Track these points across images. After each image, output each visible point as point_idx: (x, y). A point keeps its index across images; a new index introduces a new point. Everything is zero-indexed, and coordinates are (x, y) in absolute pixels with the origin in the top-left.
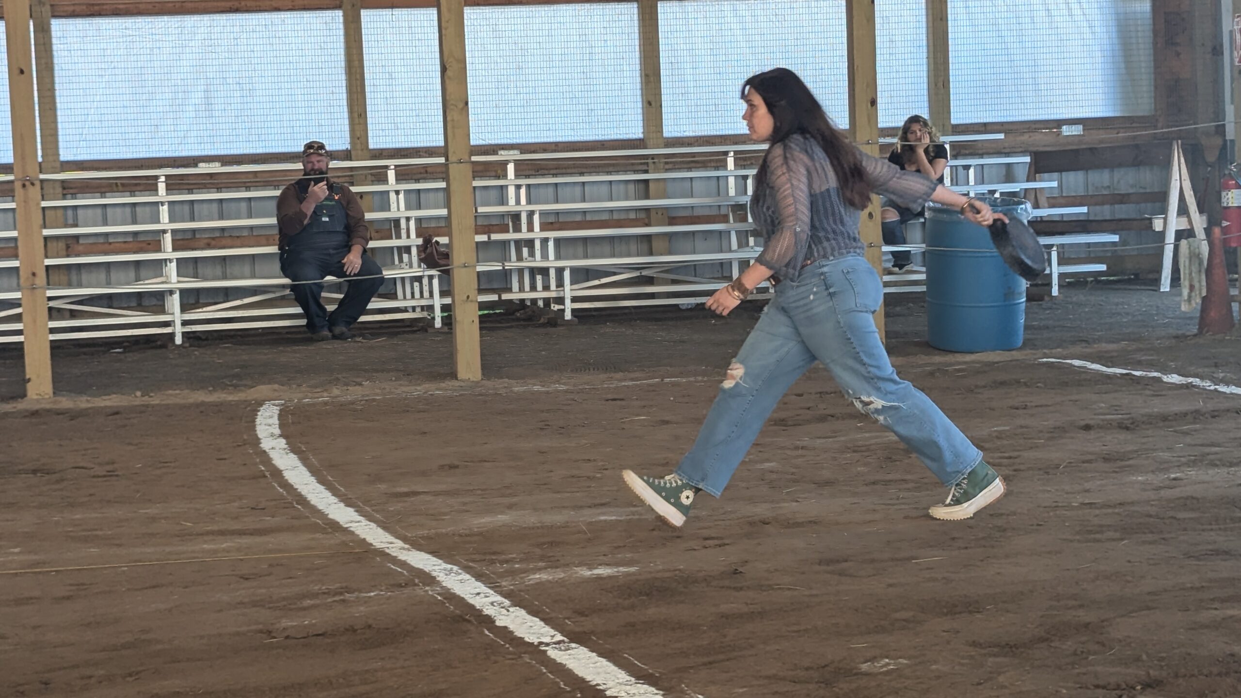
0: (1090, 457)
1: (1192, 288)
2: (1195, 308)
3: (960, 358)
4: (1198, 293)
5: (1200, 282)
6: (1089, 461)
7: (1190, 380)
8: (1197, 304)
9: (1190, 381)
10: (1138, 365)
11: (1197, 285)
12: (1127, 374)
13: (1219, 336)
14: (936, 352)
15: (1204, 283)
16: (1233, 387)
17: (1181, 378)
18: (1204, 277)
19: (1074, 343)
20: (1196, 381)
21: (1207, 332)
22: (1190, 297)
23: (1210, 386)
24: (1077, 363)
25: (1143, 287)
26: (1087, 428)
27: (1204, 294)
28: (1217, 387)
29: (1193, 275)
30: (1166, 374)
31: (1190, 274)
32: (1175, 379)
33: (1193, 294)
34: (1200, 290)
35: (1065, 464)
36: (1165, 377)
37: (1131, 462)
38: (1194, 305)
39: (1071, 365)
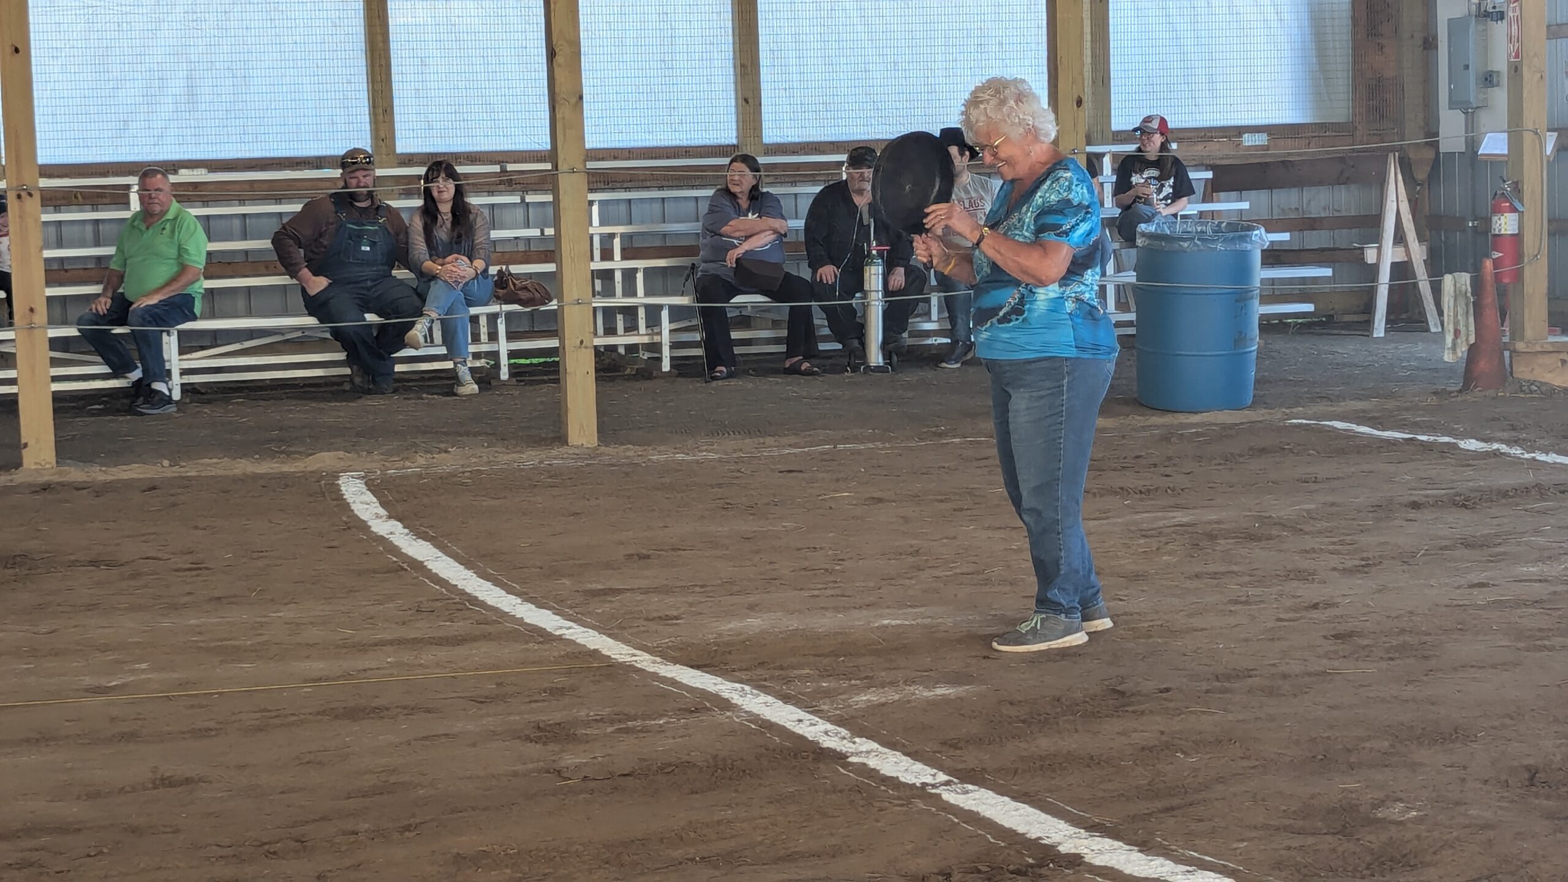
0: (1444, 543)
1: (1457, 333)
2: (1461, 358)
3: (1182, 418)
4: (1464, 339)
5: (1467, 326)
6: (1446, 548)
7: (1496, 446)
8: (1462, 352)
9: (1494, 448)
10: (1416, 427)
11: (1462, 328)
12: (1411, 439)
13: (1491, 393)
14: (1151, 412)
15: (1472, 328)
16: (1554, 455)
17: (1483, 445)
18: (1471, 320)
19: (1312, 400)
20: (1504, 448)
21: (1476, 387)
22: (1454, 345)
23: (1522, 454)
24: (1339, 425)
25: (1343, 332)
26: (1415, 506)
27: (1472, 340)
28: (1533, 455)
29: (1459, 317)
30: (1462, 440)
31: (1456, 316)
32: (1472, 445)
33: (1459, 341)
34: (1468, 336)
35: (1423, 552)
36: (1462, 442)
37: (1501, 549)
38: (1460, 354)
39: (1332, 427)
